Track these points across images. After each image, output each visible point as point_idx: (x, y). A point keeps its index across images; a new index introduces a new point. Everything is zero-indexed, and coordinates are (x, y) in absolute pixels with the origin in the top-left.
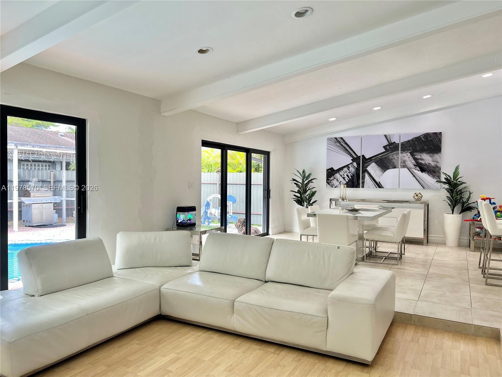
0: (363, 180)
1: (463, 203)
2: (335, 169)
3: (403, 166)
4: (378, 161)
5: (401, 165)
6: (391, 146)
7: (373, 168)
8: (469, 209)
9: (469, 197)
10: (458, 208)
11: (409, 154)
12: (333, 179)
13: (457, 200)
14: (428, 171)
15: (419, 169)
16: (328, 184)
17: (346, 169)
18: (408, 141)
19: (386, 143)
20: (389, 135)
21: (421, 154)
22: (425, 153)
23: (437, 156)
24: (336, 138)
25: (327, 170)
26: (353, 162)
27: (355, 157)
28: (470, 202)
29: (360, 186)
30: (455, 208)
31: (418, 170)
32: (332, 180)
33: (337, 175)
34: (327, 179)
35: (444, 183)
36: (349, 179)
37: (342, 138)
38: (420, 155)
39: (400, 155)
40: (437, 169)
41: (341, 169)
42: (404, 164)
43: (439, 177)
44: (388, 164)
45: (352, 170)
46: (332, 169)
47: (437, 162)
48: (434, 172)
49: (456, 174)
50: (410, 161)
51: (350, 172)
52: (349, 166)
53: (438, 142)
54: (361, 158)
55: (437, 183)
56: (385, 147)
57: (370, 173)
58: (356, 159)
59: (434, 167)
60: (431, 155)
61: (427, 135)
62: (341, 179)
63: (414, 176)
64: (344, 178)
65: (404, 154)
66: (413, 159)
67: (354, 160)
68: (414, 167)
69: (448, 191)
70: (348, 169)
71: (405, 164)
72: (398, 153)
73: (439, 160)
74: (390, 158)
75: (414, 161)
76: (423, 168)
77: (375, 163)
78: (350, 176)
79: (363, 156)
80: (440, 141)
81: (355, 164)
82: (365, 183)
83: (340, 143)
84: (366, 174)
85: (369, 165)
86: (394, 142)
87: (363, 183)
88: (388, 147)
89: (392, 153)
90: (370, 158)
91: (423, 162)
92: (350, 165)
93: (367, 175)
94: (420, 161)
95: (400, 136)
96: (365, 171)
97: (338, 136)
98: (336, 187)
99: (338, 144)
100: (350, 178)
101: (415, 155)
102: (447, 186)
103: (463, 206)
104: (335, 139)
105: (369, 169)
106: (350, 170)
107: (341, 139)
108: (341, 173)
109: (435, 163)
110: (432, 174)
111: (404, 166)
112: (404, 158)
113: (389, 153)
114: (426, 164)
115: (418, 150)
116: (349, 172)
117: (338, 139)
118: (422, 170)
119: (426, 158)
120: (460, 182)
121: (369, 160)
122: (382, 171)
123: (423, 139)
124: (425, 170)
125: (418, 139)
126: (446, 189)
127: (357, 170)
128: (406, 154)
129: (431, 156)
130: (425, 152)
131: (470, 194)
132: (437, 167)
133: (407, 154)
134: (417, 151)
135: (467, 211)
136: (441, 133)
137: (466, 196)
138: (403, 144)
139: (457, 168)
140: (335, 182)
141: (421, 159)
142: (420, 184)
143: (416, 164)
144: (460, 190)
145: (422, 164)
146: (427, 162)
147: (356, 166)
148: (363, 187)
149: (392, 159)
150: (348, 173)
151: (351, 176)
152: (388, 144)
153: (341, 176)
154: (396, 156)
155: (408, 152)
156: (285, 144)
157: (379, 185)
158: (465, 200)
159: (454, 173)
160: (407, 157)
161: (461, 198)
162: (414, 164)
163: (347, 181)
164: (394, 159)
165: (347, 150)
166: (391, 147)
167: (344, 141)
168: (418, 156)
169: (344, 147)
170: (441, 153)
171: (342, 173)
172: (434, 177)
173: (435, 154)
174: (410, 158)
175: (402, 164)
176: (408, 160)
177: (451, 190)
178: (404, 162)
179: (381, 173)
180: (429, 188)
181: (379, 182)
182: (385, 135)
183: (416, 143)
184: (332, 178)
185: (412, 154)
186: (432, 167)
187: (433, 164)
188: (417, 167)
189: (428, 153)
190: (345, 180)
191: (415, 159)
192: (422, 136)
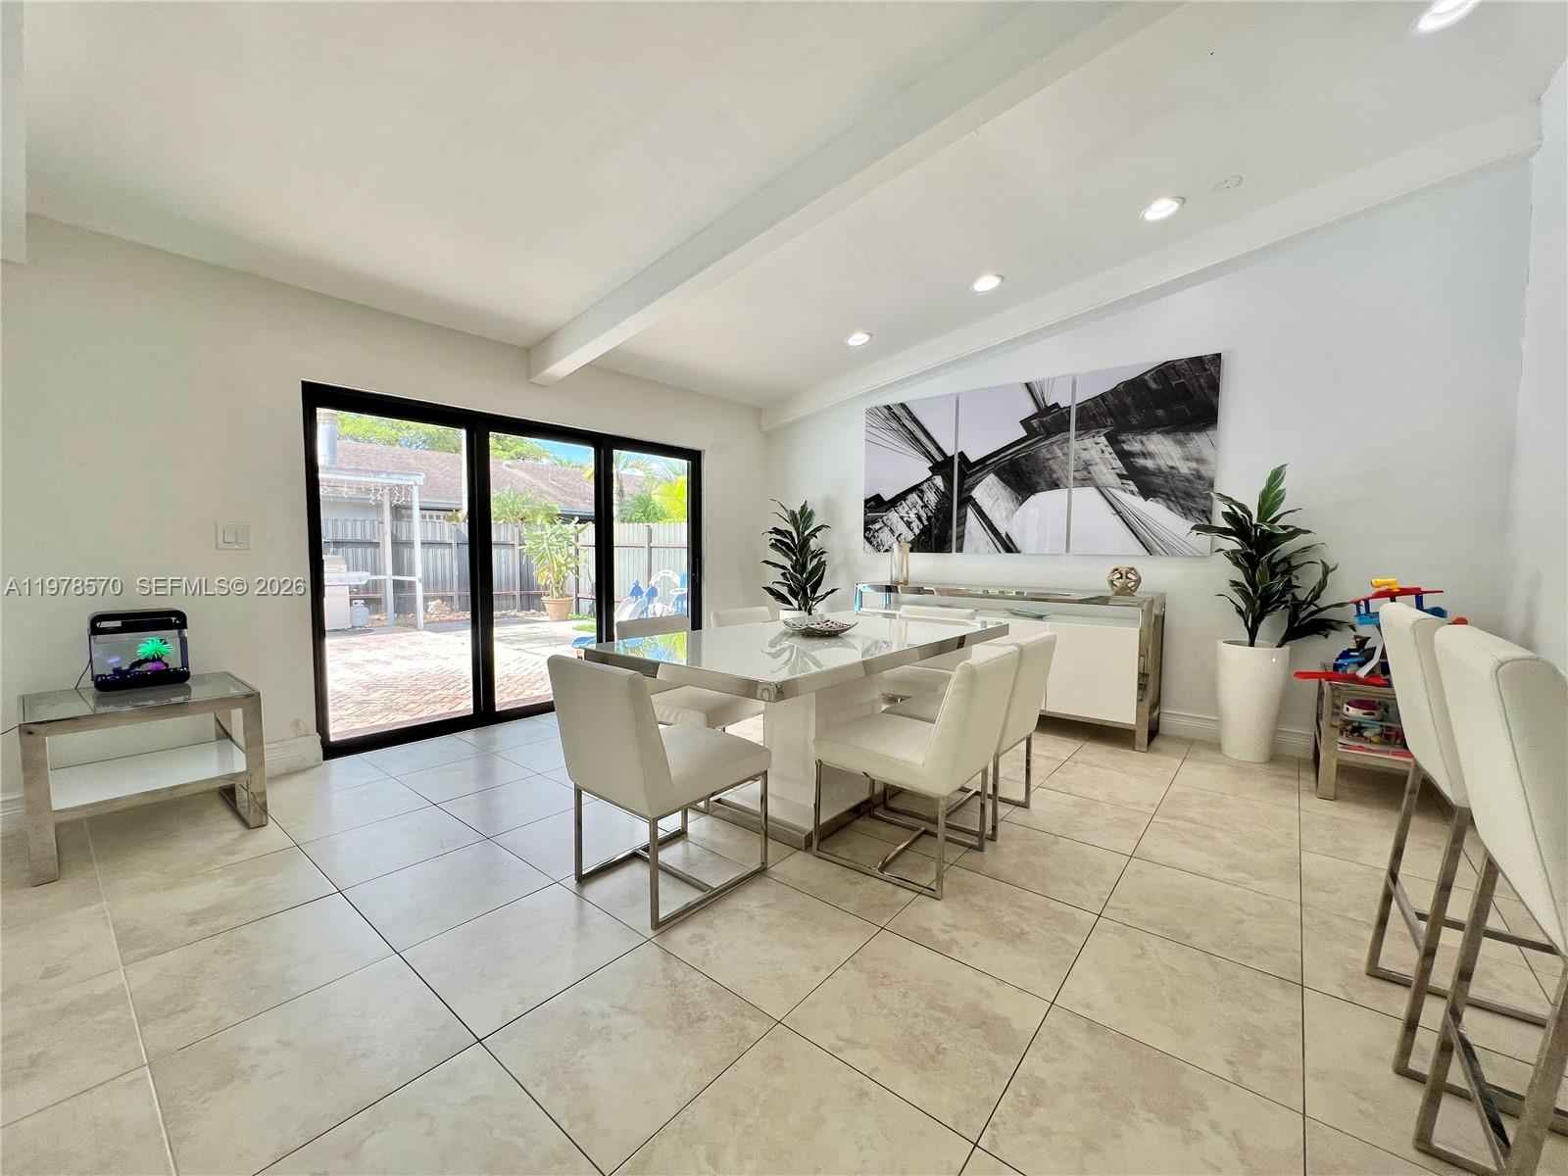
0: (961, 528)
1: (1297, 606)
2: (887, 497)
3: (1083, 480)
4: (1004, 467)
5: (1075, 479)
6: (1044, 419)
7: (989, 492)
8: (1322, 627)
9: (1323, 584)
10: (1273, 624)
11: (1103, 440)
12: (881, 528)
13: (1274, 595)
14: (1167, 495)
15: (1135, 489)
16: (867, 543)
17: (913, 497)
18: (1103, 397)
19: (1030, 409)
20: (1041, 383)
21: (1144, 438)
22: (1158, 433)
23: (1199, 442)
24: (888, 408)
25: (867, 502)
26: (934, 474)
27: (939, 458)
28: (1322, 602)
29: (951, 547)
30: (1264, 627)
31: (1132, 493)
32: (877, 531)
33: (893, 517)
34: (866, 529)
35: (1224, 532)
36: (921, 526)
37: (903, 406)
38: (1142, 442)
39: (1074, 445)
40: (1199, 485)
41: (902, 497)
42: (1085, 473)
43: (1207, 513)
44: (1035, 478)
45: (932, 498)
46: (877, 498)
47: (1200, 461)
48: (1189, 495)
49: (1270, 498)
50: (1106, 462)
51: (926, 506)
52: (922, 487)
53: (1207, 391)
54: (956, 460)
55: (1195, 532)
56: (1025, 423)
57: (980, 507)
58: (942, 466)
59: (1188, 480)
60: (1181, 436)
61: (1166, 371)
62: (901, 528)
63: (1118, 513)
64: (908, 524)
65: (1088, 442)
66: (1114, 455)
67: (936, 468)
68: (1119, 481)
69: (1237, 563)
70: (919, 496)
71: (1089, 473)
72: (1067, 440)
73: (1207, 452)
74: (1041, 455)
75: (1118, 464)
76: (1147, 484)
77: (998, 474)
78: (925, 516)
79: (962, 455)
80: (1214, 386)
81: (939, 481)
82: (966, 537)
83: (898, 419)
84: (969, 510)
85: (977, 483)
86: (1056, 405)
87: (961, 537)
88: (1035, 422)
89: (1048, 442)
90: (982, 461)
91: (1149, 463)
92: (925, 485)
93: (971, 513)
94: (1141, 462)
95: (1074, 383)
96: (967, 500)
97: (893, 399)
98: (887, 551)
99: (895, 425)
100: (926, 523)
101: (1124, 442)
102: (1232, 544)
103: (1293, 618)
104: (886, 411)
105: (977, 493)
106: (926, 499)
107: (903, 408)
108: (900, 509)
109: (1194, 465)
110: (1180, 505)
111: (1086, 479)
112: (1085, 456)
113: (1040, 439)
114: (1161, 471)
115: (1135, 422)
116: (922, 507)
117: (895, 410)
118: (1147, 492)
119: (1162, 451)
120: (1284, 528)
121: (977, 468)
122: (1017, 498)
123: (1153, 385)
124: (1155, 491)
125: (1134, 386)
126: (1227, 554)
127: (945, 497)
128: (1092, 439)
129: (1179, 443)
130: (1159, 430)
131: (1326, 571)
132: (1200, 477)
133: (1097, 439)
134: (1130, 429)
135: (1310, 634)
136: (1219, 356)
137: (1306, 581)
138: (1082, 408)
139: (1276, 476)
140: (885, 536)
141: (1144, 455)
142: (1138, 538)
143: (1125, 472)
144: (1286, 560)
145: (1145, 470)
146: (1163, 463)
147: (942, 488)
148: (960, 549)
149: (1048, 460)
150: (919, 508)
151: (929, 519)
152: (1036, 411)
153: (902, 518)
154: (1061, 449)
155: (1099, 432)
156: (767, 435)
157: (1008, 546)
158: (1302, 595)
159: (1264, 496)
160: (1094, 449)
161: (1289, 586)
162: (1118, 471)
163: (917, 532)
164: (1053, 458)
165: (918, 440)
166: (1047, 422)
167: (909, 413)
168: (1133, 445)
169: (911, 433)
170: (1216, 428)
171: (903, 508)
172: (1186, 512)
173: (1195, 436)
174: (1106, 453)
175: (1077, 474)
176: (1098, 460)
177: (1246, 556)
178: (1087, 466)
179: (1011, 506)
180: (1169, 551)
181: (1007, 535)
182: (1027, 384)
183: (1129, 401)
184: (877, 526)
185: (1113, 440)
186: (1180, 481)
187: (1185, 468)
188: (1131, 482)
189: (1167, 433)
190: (912, 530)
191: (1124, 456)
192: (1149, 375)
